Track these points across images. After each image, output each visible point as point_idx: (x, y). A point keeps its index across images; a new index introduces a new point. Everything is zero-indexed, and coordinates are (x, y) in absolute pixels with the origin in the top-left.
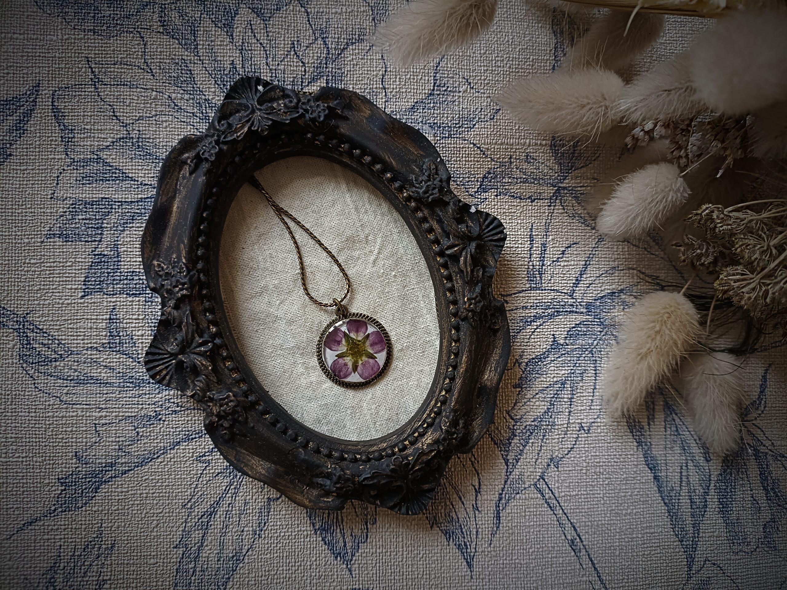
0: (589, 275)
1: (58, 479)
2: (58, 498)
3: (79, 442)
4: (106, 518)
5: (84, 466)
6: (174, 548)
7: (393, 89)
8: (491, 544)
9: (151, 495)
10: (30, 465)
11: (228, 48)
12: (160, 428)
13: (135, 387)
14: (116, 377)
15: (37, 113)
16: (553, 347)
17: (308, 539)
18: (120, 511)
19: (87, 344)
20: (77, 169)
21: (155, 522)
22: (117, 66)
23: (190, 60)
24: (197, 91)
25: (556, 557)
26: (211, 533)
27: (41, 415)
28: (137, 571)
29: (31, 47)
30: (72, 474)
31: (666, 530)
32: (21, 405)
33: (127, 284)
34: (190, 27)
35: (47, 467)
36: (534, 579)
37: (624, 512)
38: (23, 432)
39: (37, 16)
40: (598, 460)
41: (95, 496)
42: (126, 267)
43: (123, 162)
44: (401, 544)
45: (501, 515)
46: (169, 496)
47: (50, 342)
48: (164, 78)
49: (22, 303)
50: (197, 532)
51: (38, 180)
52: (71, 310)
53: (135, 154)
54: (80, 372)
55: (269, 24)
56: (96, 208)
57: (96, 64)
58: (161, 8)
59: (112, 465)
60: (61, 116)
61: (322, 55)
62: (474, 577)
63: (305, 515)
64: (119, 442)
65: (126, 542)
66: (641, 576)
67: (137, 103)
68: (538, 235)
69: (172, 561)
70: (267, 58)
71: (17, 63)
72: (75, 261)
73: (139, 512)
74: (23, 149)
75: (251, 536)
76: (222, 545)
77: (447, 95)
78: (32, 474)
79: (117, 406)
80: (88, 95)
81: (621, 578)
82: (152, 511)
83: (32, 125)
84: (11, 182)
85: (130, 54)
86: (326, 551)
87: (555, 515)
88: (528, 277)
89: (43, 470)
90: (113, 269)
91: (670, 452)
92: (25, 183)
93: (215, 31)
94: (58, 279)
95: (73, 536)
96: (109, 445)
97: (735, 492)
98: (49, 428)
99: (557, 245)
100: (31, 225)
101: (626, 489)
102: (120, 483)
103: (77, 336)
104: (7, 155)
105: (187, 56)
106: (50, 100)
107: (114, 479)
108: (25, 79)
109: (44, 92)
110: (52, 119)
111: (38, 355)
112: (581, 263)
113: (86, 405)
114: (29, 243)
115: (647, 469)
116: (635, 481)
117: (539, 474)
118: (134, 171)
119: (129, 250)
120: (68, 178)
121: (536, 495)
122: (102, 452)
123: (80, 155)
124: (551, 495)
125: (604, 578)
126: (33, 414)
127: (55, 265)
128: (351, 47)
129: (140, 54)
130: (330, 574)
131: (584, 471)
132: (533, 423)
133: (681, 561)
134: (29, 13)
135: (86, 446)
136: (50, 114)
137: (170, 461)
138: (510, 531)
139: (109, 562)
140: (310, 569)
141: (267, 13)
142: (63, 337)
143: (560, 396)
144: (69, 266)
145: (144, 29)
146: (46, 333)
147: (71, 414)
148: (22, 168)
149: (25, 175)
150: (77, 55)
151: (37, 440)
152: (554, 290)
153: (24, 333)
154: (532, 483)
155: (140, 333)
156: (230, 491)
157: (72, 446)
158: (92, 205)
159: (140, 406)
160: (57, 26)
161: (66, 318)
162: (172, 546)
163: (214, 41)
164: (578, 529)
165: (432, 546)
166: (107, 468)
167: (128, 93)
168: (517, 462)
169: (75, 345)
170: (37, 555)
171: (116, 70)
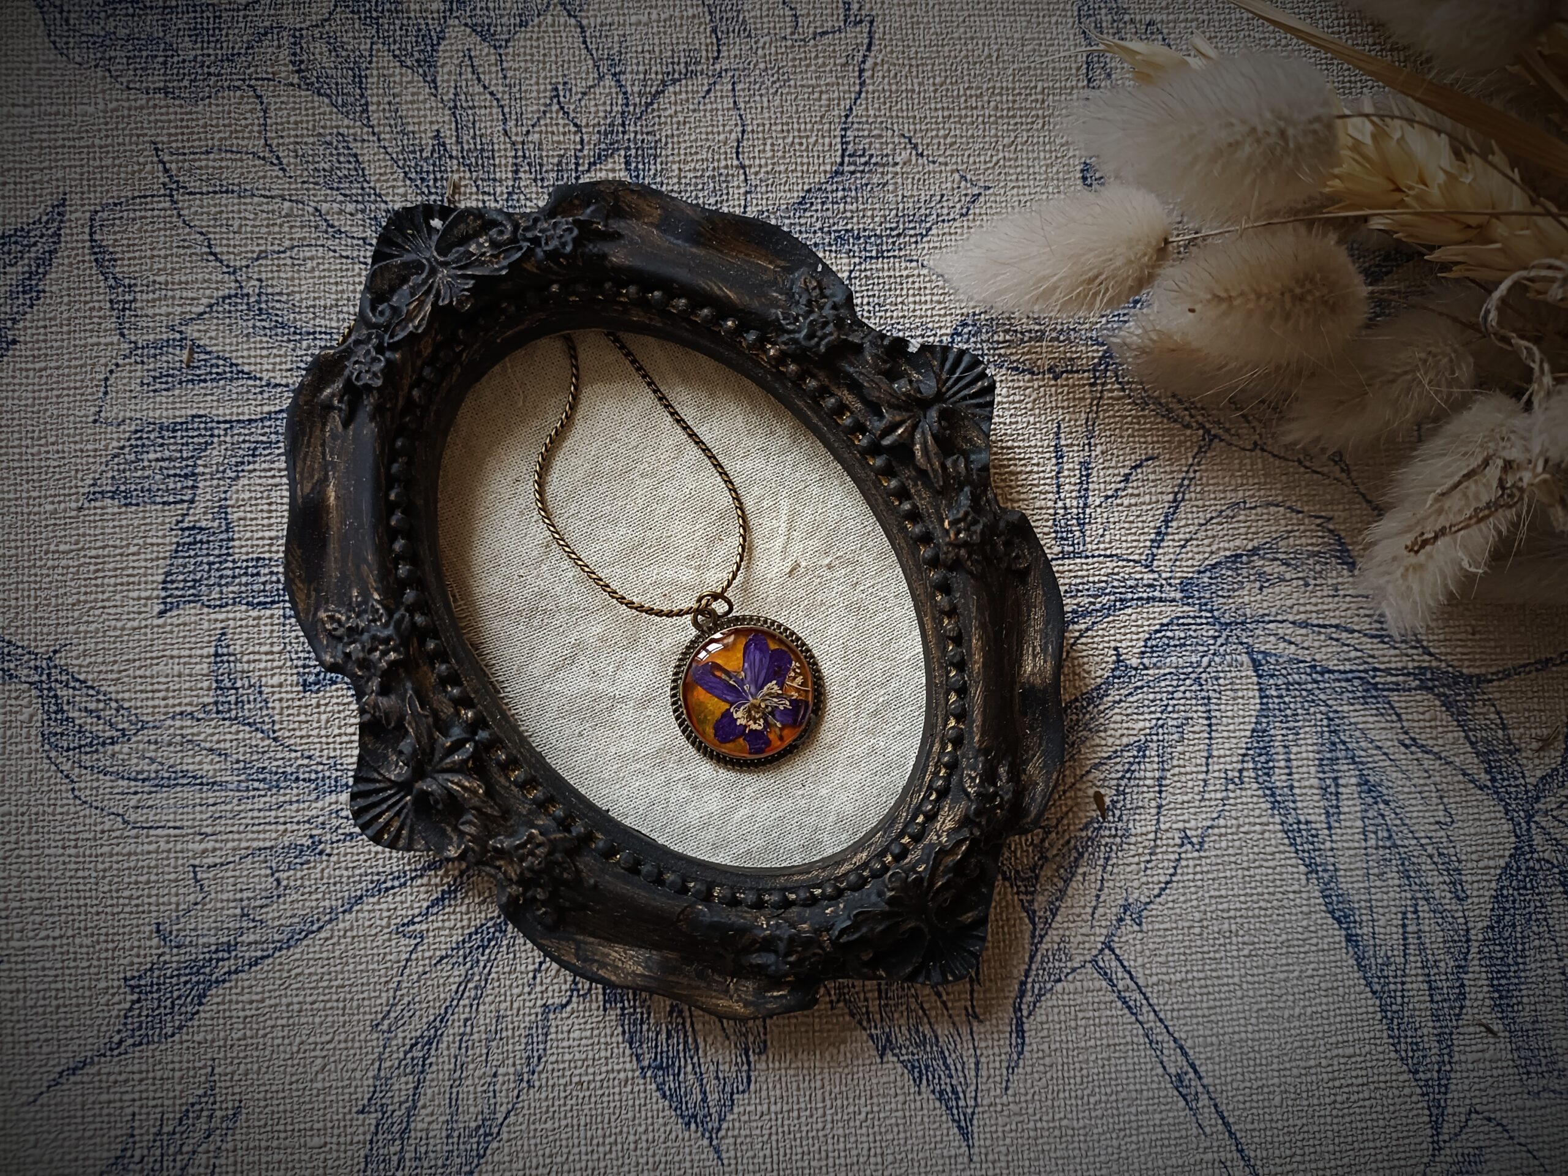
0: (1183, 523)
1: (125, 979)
2: (126, 1017)
3: (163, 904)
4: (222, 1055)
5: (175, 951)
6: (358, 1112)
7: (760, 166)
8: (1007, 1088)
9: (308, 1006)
10: (68, 952)
11: (428, 106)
12: (323, 870)
13: (270, 789)
14: (233, 770)
15: (63, 258)
16: (1117, 673)
17: (629, 1088)
18: (249, 1041)
19: (174, 706)
20: (143, 363)
21: (319, 1061)
22: (211, 156)
23: (355, 135)
24: (369, 195)
25: (1147, 1112)
26: (432, 1080)
27: (88, 852)
28: (287, 1162)
29: (47, 129)
30: (151, 969)
31: (1380, 1049)
32: (49, 833)
33: (246, 584)
34: (352, 69)
35: (103, 955)
36: (1102, 1158)
37: (1287, 1013)
38: (54, 888)
39: (56, 69)
40: (1225, 906)
41: (198, 1012)
42: (244, 550)
43: (231, 344)
44: (819, 1093)
45: (1026, 1027)
46: (344, 1008)
47: (101, 705)
48: (306, 173)
49: (45, 630)
50: (403, 1079)
51: (69, 388)
52: (139, 641)
53: (254, 327)
54: (162, 764)
55: (507, 54)
56: (182, 437)
57: (172, 154)
58: (294, 36)
59: (229, 947)
60: (109, 261)
61: (615, 109)
62: (975, 1158)
63: (620, 1039)
64: (241, 900)
65: (262, 1103)
66: (1331, 1147)
67: (254, 226)
68: (1072, 445)
69: (356, 1139)
70: (505, 121)
71: (21, 162)
72: (145, 544)
73: (287, 1041)
74: (37, 328)
75: (512, 1085)
76: (454, 1103)
77: (870, 171)
78: (73, 971)
79: (235, 829)
80: (159, 217)
81: (1288, 1152)
82: (312, 1039)
83: (55, 280)
84: (16, 394)
85: (236, 131)
86: (667, 1113)
87: (1141, 1023)
88: (1056, 532)
89: (95, 963)
90: (219, 556)
91: (1378, 883)
92: (43, 394)
93: (401, 74)
94: (112, 581)
95: (158, 1095)
96: (222, 909)
97: (1524, 963)
98: (104, 877)
99: (1113, 464)
100: (57, 476)
101: (1288, 965)
102: (246, 983)
103: (153, 691)
104: (8, 343)
105: (348, 127)
106: (87, 230)
107: (234, 977)
108: (38, 192)
109: (73, 217)
110: (91, 268)
111: (79, 732)
112: (1166, 498)
113: (175, 828)
114: (55, 511)
115: (1330, 921)
116: (1307, 948)
117: (1102, 939)
118: (252, 360)
119: (249, 515)
120: (125, 381)
121: (1097, 984)
122: (210, 923)
123: (148, 333)
124: (1129, 981)
125: (1252, 1154)
126: (72, 851)
127: (106, 552)
128: (671, 89)
129: (256, 128)
130: (677, 1159)
131: (1197, 931)
132: (1084, 834)
133: (1418, 1115)
134: (41, 65)
135: (177, 911)
136: (87, 258)
137: (345, 937)
138: (1047, 1061)
139: (230, 1146)
140: (636, 1150)
141: (502, 33)
142: (127, 695)
143: (1137, 774)
144: (133, 554)
145: (263, 79)
146: (93, 688)
147: (146, 847)
148: (37, 366)
149: (44, 380)
150: (134, 139)
151: (82, 902)
152: (1111, 556)
153: (50, 689)
154: (1088, 958)
155: (276, 680)
156: (467, 994)
157: (150, 912)
158: (174, 431)
159: (281, 828)
160: (95, 87)
161: (131, 657)
162: (354, 1110)
163: (399, 95)
164: (1191, 1052)
165: (884, 1096)
166: (220, 955)
167: (236, 208)
168: (1054, 915)
169: (150, 710)
170: (88, 1134)
171: (211, 164)
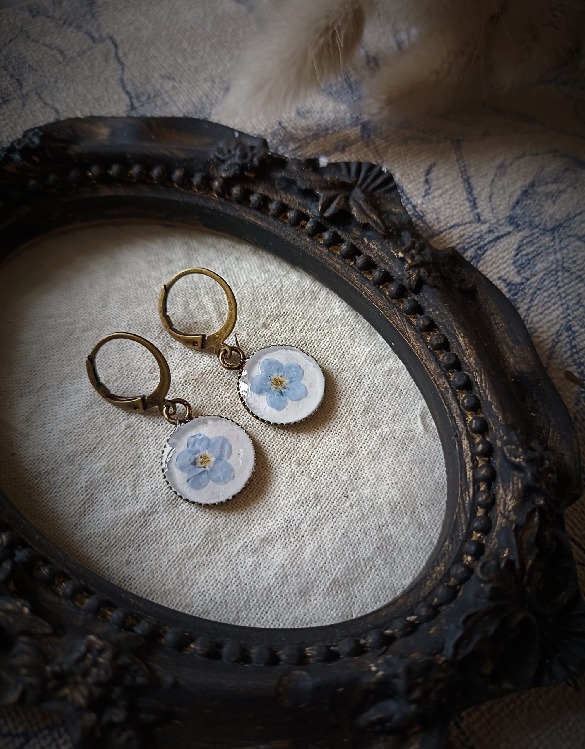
0: (479, 189)
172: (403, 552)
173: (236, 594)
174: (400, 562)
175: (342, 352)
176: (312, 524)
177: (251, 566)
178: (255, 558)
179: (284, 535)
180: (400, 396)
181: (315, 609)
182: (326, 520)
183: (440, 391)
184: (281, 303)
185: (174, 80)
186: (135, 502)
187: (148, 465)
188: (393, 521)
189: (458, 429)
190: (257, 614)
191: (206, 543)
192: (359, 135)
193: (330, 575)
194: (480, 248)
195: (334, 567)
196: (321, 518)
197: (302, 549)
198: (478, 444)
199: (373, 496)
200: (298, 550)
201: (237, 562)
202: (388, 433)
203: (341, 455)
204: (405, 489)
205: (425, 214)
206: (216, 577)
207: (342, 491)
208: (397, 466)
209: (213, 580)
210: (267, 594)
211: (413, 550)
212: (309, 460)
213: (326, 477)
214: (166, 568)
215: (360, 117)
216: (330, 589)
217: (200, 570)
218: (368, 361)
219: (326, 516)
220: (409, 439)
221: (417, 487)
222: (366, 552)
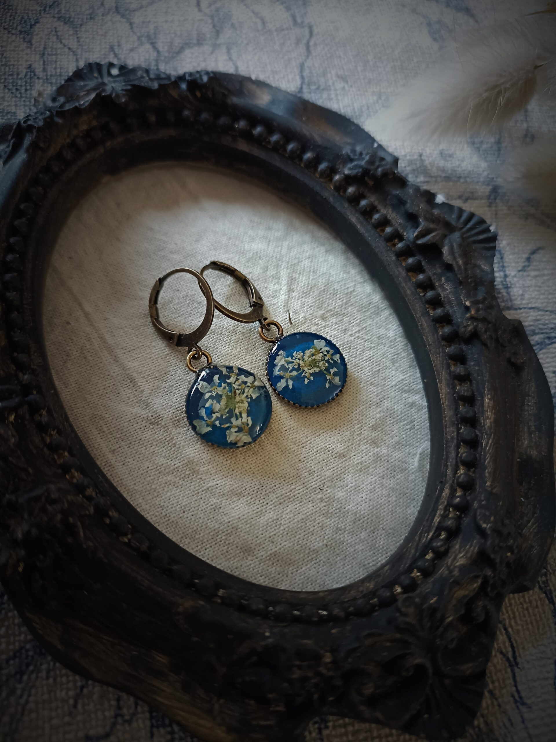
55: (80, 31)
141: (78, 21)
163: (6, 47)
172: (347, 560)
173: (189, 522)
174: (339, 567)
175: (378, 369)
176: (281, 498)
177: (212, 505)
178: (218, 501)
179: (252, 494)
180: (411, 429)
181: (247, 568)
182: (293, 500)
183: (447, 437)
184: (346, 305)
185: (347, 82)
186: (145, 407)
187: (170, 383)
188: (351, 530)
189: (446, 477)
190: (197, 546)
191: (185, 468)
192: (487, 194)
193: (274, 547)
194: (549, 338)
195: (281, 542)
196: (290, 496)
197: (261, 514)
198: (458, 497)
199: (344, 500)
200: (257, 513)
201: (202, 496)
202: (385, 455)
203: (334, 453)
204: (375, 508)
205: (513, 286)
206: (179, 500)
207: (320, 483)
208: (379, 486)
209: (176, 501)
210: (214, 535)
211: (356, 564)
212: (305, 444)
213: (311, 465)
214: (142, 472)
215: (495, 179)
216: (268, 558)
217: (168, 487)
218: (397, 387)
219: (296, 497)
220: (400, 469)
221: (386, 512)
222: (315, 544)
